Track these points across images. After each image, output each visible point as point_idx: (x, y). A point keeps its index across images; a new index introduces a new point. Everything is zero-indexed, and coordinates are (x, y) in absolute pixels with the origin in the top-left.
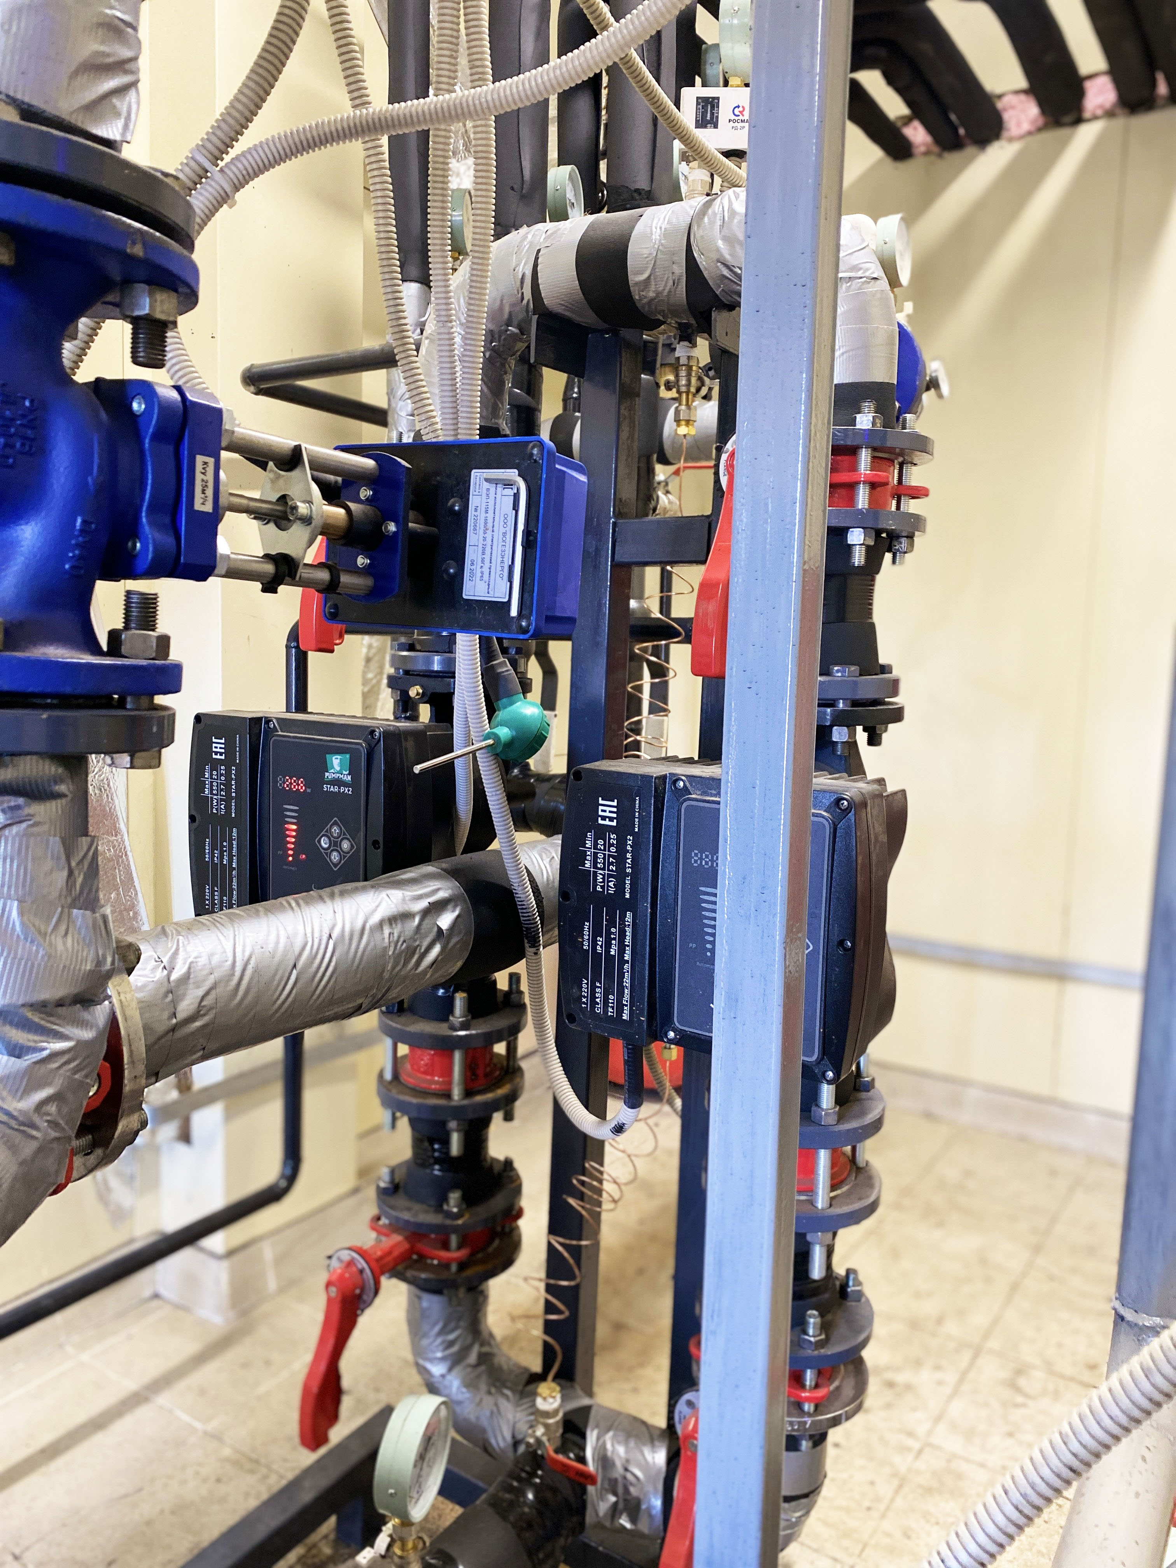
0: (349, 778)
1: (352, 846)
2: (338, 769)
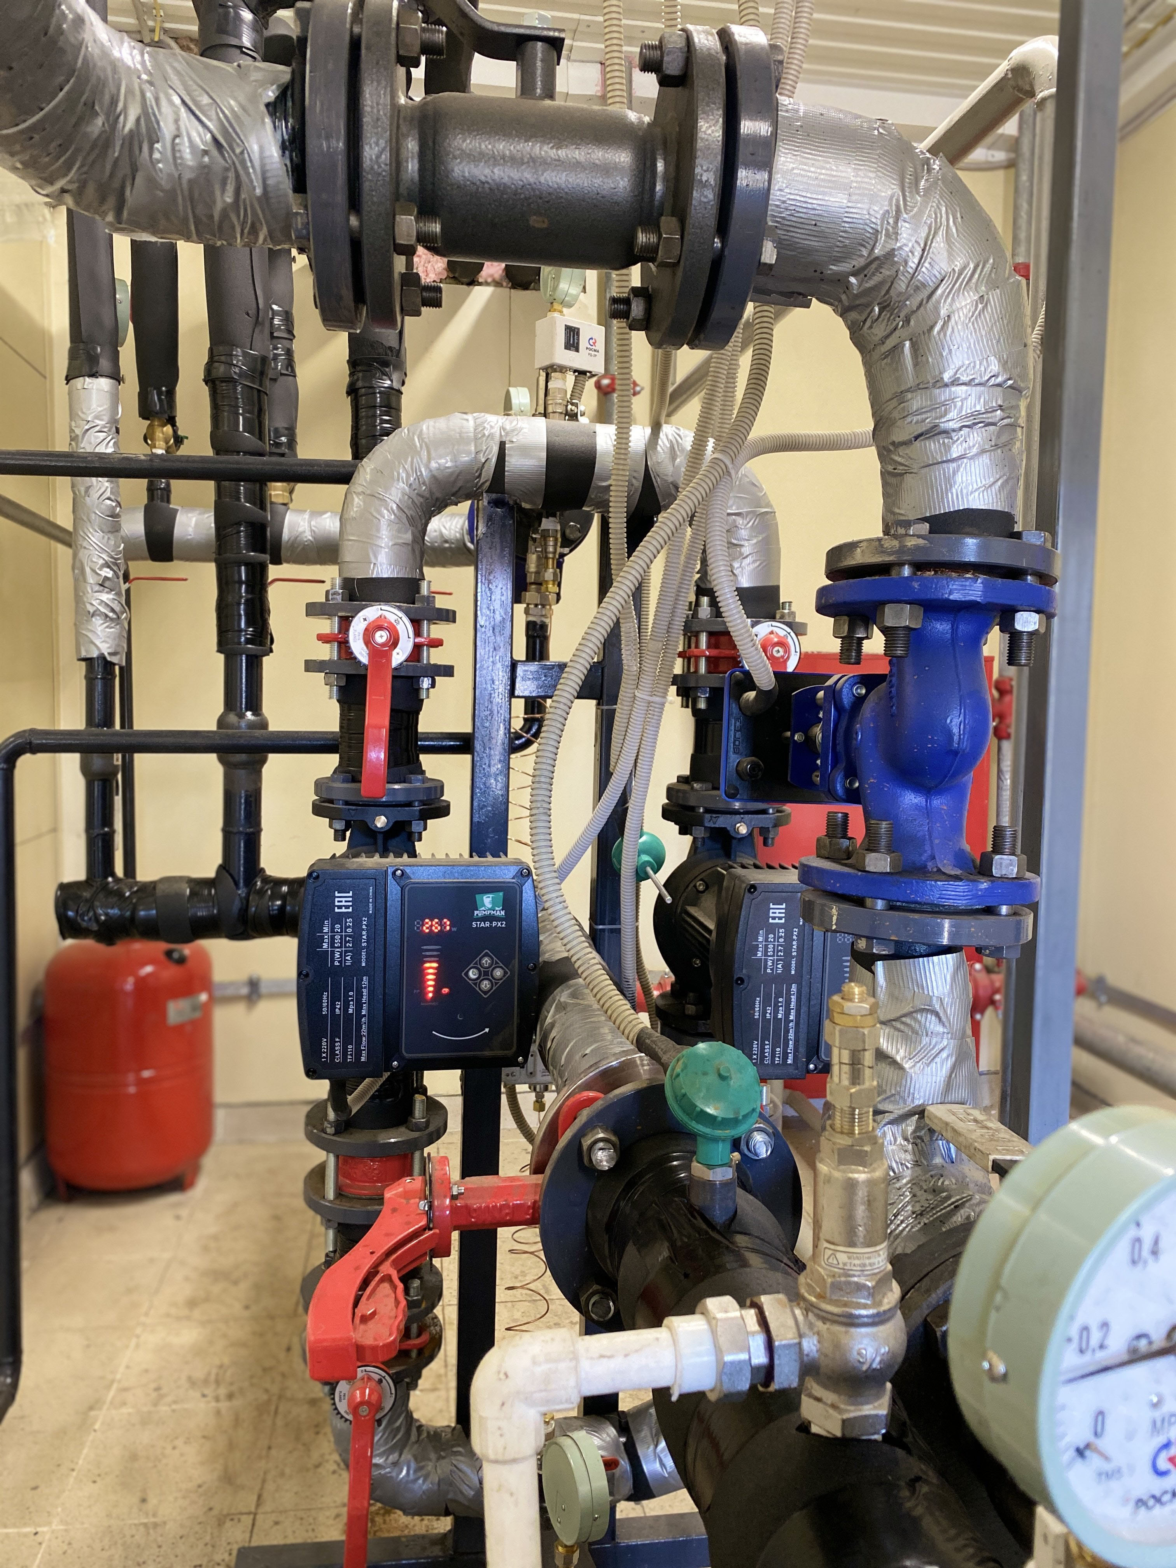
0: (503, 913)
1: (505, 973)
2: (490, 906)
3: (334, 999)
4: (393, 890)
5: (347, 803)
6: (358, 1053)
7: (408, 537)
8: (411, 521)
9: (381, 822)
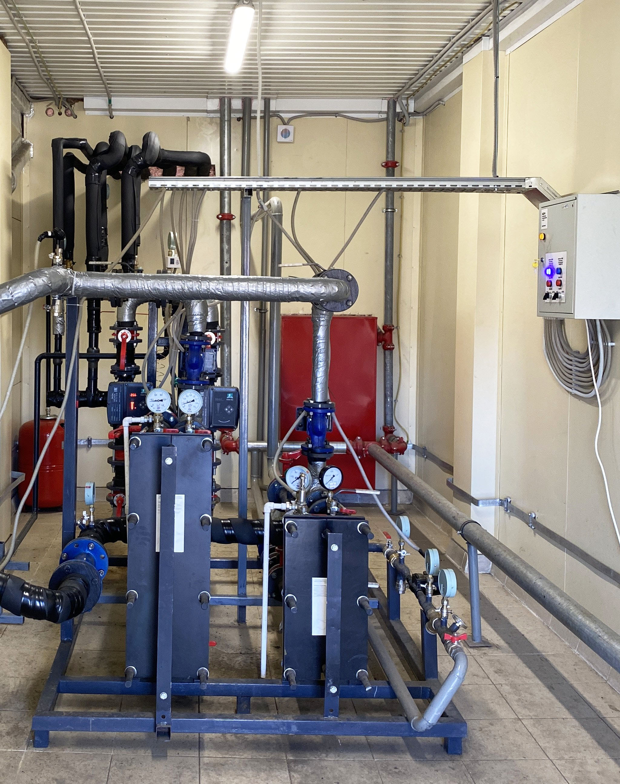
3: (114, 408)
4: (125, 388)
5: (118, 371)
6: (118, 419)
7: (132, 312)
8: (132, 309)
9: (125, 375)
